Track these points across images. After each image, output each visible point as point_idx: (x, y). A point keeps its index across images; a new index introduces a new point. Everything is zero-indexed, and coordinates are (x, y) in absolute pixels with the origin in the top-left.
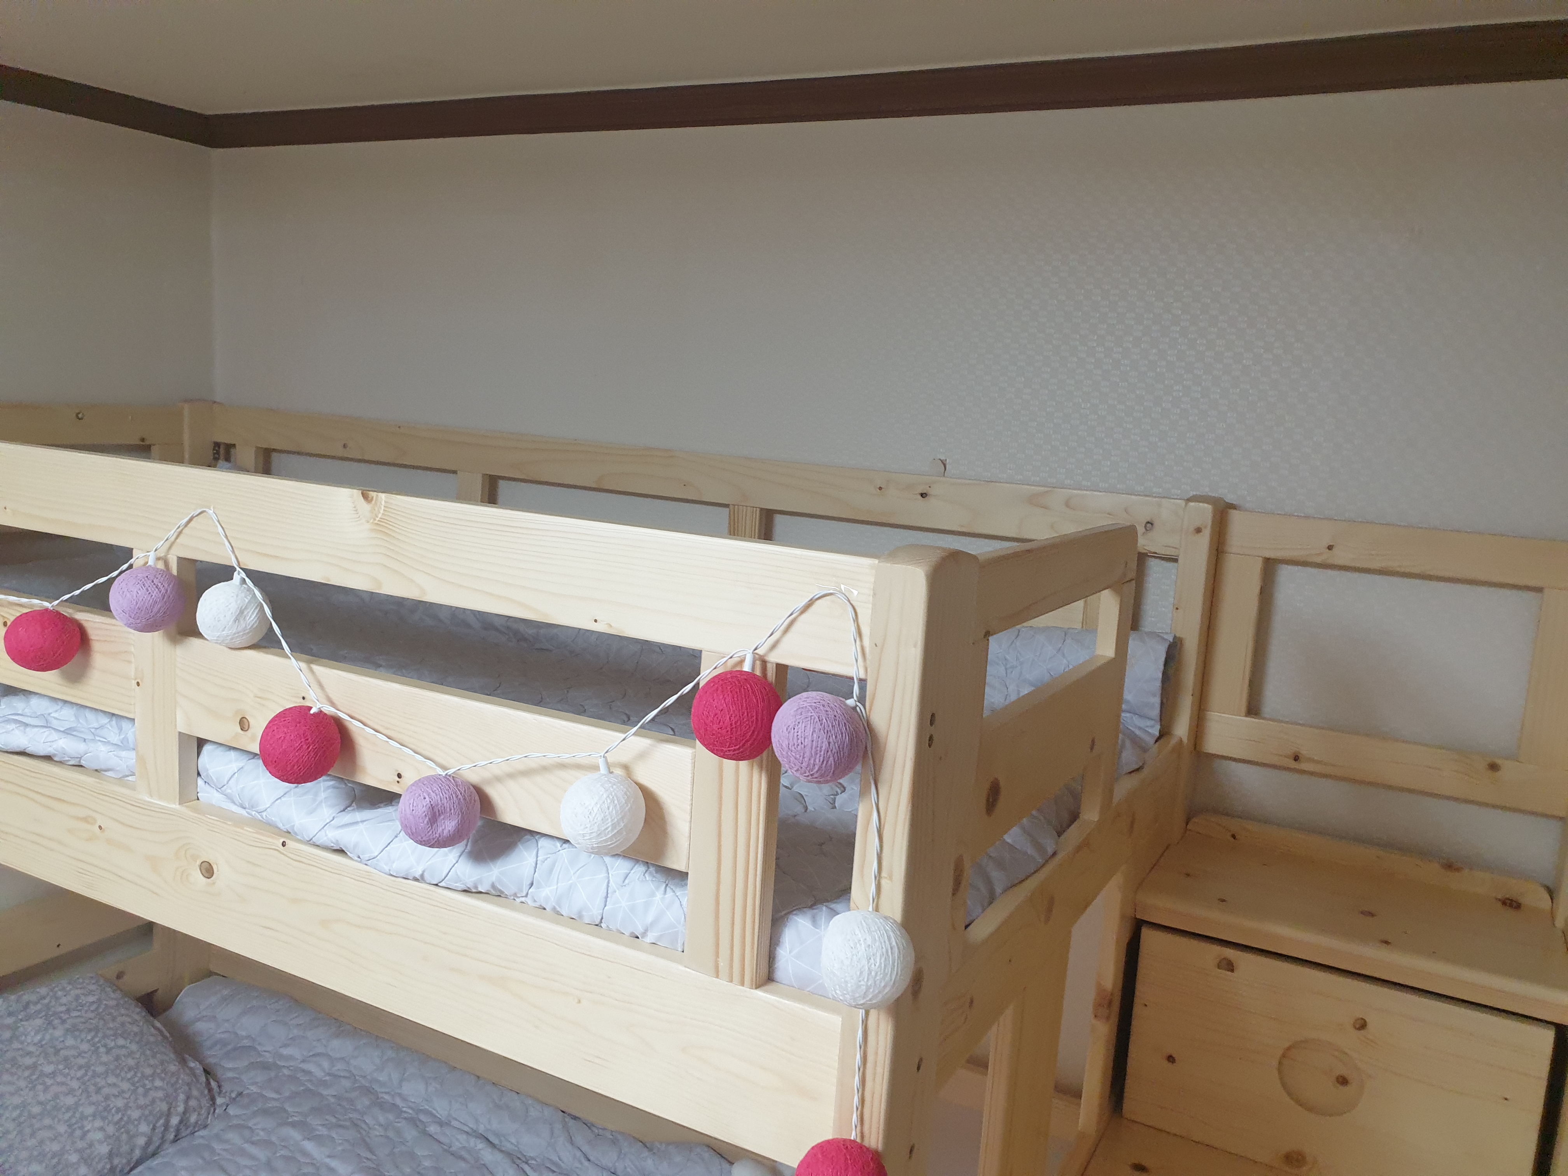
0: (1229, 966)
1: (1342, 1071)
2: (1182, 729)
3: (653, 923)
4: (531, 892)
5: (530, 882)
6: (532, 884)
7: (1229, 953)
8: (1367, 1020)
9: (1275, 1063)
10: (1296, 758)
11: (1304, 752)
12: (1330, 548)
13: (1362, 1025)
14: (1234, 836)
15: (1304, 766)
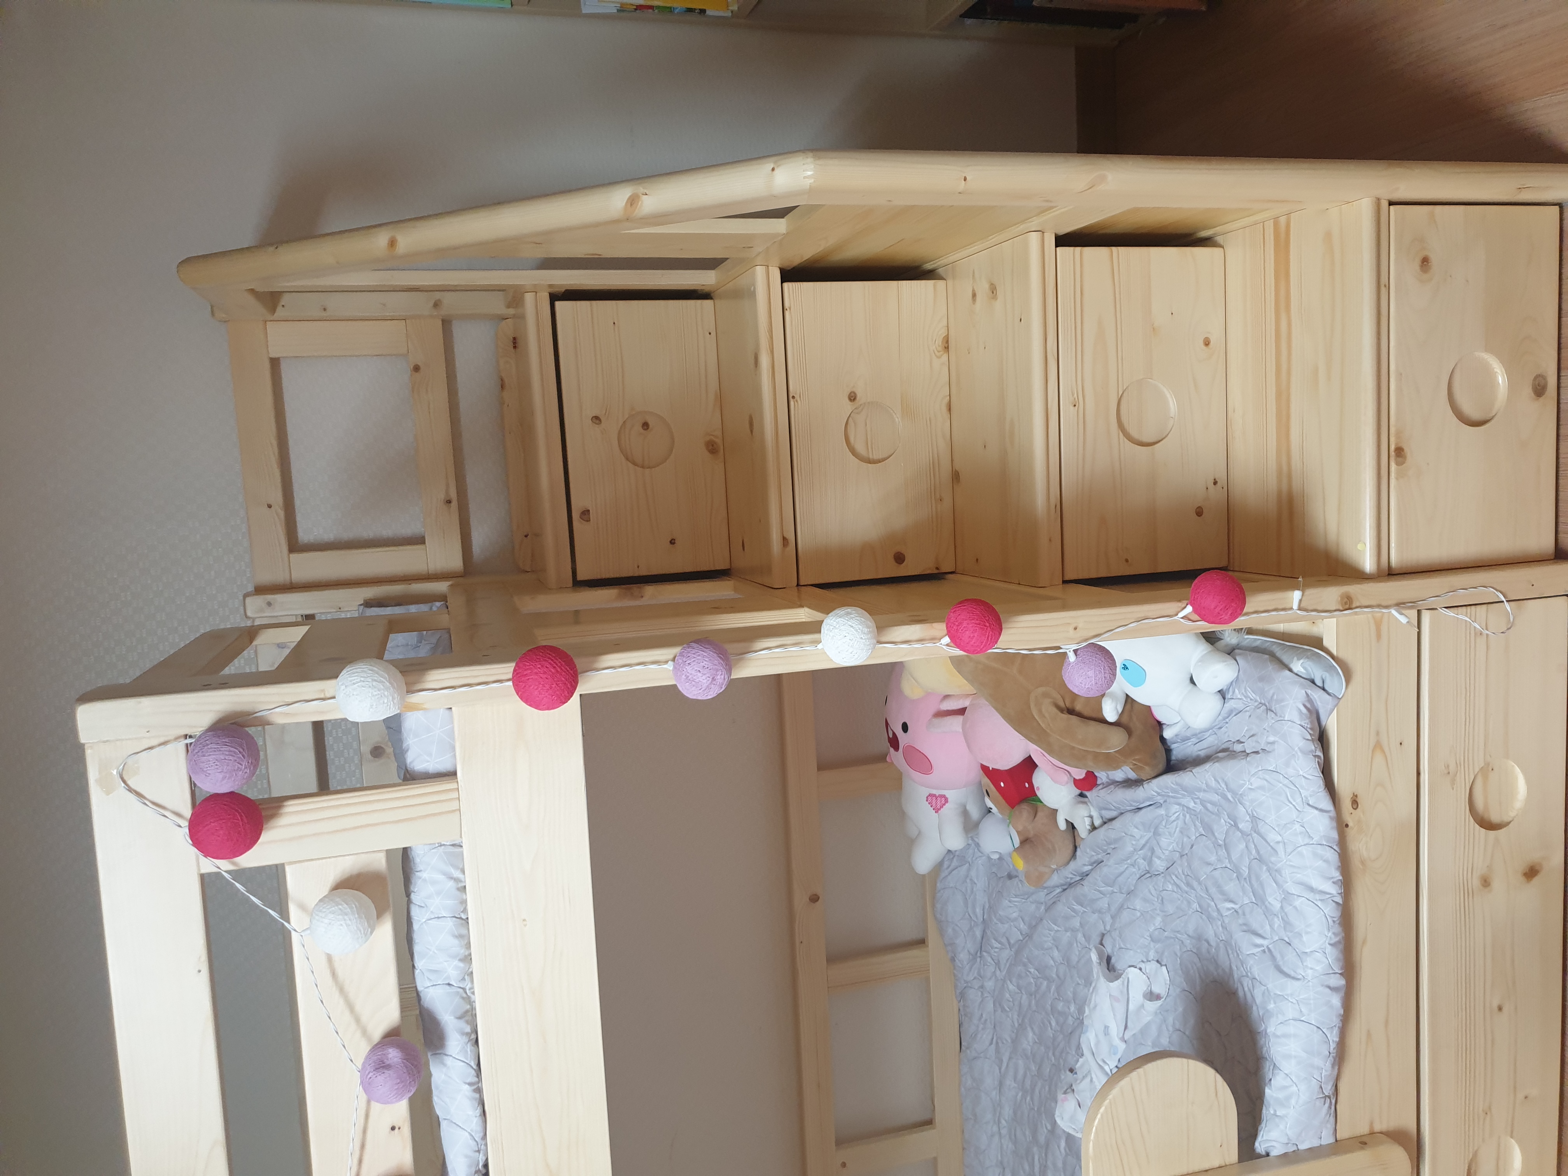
0: (585, 514)
1: (638, 427)
2: (442, 587)
3: (445, 874)
4: (456, 983)
5: (448, 987)
6: (449, 984)
7: (575, 515)
8: (594, 415)
9: (647, 471)
10: (449, 502)
11: (442, 496)
12: (270, 506)
13: (596, 419)
14: (526, 536)
15: (453, 495)
